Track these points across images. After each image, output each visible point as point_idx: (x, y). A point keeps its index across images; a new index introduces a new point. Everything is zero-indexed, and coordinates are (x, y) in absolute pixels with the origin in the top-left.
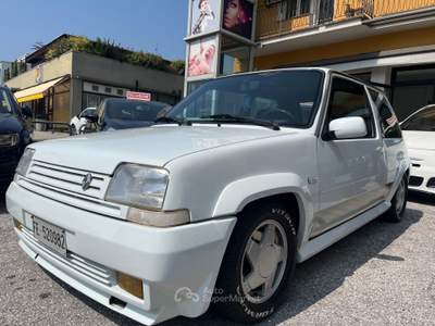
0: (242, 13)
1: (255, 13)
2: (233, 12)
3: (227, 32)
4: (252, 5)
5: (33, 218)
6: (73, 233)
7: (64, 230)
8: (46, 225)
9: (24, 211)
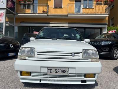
0: (12, 4)
1: (15, 5)
2: (10, 3)
3: (8, 9)
4: (15, 2)
5: (48, 68)
6: (75, 68)
7: (68, 68)
8: (57, 69)
9: (41, 67)
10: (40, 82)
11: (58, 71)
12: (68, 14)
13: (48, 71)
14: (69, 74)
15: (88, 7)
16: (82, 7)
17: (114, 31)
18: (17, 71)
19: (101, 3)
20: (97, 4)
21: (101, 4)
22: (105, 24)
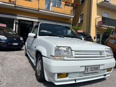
5: (85, 67)
6: (104, 65)
7: (100, 65)
8: (92, 67)
9: (81, 67)
10: (76, 82)
11: (92, 69)
12: (39, 9)
13: (85, 70)
14: (100, 70)
15: (56, 6)
16: (51, 4)
17: (82, 31)
18: (55, 74)
19: (69, 4)
20: (66, 5)
21: (69, 6)
22: (70, 24)
